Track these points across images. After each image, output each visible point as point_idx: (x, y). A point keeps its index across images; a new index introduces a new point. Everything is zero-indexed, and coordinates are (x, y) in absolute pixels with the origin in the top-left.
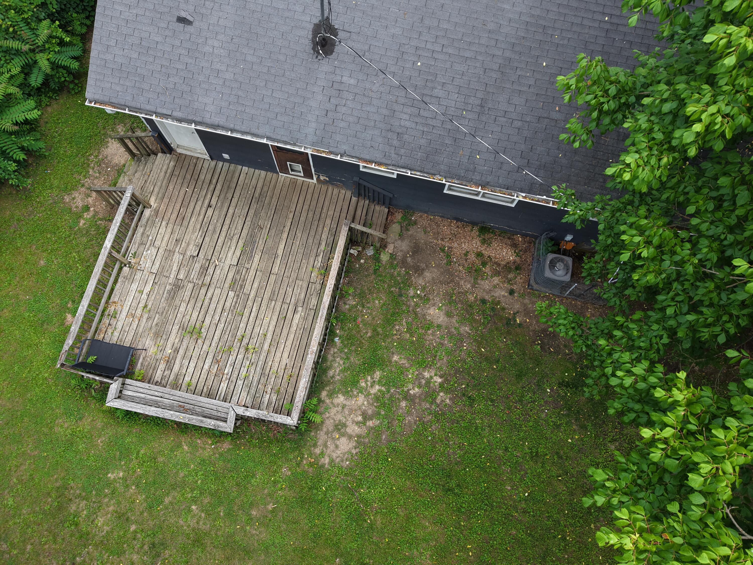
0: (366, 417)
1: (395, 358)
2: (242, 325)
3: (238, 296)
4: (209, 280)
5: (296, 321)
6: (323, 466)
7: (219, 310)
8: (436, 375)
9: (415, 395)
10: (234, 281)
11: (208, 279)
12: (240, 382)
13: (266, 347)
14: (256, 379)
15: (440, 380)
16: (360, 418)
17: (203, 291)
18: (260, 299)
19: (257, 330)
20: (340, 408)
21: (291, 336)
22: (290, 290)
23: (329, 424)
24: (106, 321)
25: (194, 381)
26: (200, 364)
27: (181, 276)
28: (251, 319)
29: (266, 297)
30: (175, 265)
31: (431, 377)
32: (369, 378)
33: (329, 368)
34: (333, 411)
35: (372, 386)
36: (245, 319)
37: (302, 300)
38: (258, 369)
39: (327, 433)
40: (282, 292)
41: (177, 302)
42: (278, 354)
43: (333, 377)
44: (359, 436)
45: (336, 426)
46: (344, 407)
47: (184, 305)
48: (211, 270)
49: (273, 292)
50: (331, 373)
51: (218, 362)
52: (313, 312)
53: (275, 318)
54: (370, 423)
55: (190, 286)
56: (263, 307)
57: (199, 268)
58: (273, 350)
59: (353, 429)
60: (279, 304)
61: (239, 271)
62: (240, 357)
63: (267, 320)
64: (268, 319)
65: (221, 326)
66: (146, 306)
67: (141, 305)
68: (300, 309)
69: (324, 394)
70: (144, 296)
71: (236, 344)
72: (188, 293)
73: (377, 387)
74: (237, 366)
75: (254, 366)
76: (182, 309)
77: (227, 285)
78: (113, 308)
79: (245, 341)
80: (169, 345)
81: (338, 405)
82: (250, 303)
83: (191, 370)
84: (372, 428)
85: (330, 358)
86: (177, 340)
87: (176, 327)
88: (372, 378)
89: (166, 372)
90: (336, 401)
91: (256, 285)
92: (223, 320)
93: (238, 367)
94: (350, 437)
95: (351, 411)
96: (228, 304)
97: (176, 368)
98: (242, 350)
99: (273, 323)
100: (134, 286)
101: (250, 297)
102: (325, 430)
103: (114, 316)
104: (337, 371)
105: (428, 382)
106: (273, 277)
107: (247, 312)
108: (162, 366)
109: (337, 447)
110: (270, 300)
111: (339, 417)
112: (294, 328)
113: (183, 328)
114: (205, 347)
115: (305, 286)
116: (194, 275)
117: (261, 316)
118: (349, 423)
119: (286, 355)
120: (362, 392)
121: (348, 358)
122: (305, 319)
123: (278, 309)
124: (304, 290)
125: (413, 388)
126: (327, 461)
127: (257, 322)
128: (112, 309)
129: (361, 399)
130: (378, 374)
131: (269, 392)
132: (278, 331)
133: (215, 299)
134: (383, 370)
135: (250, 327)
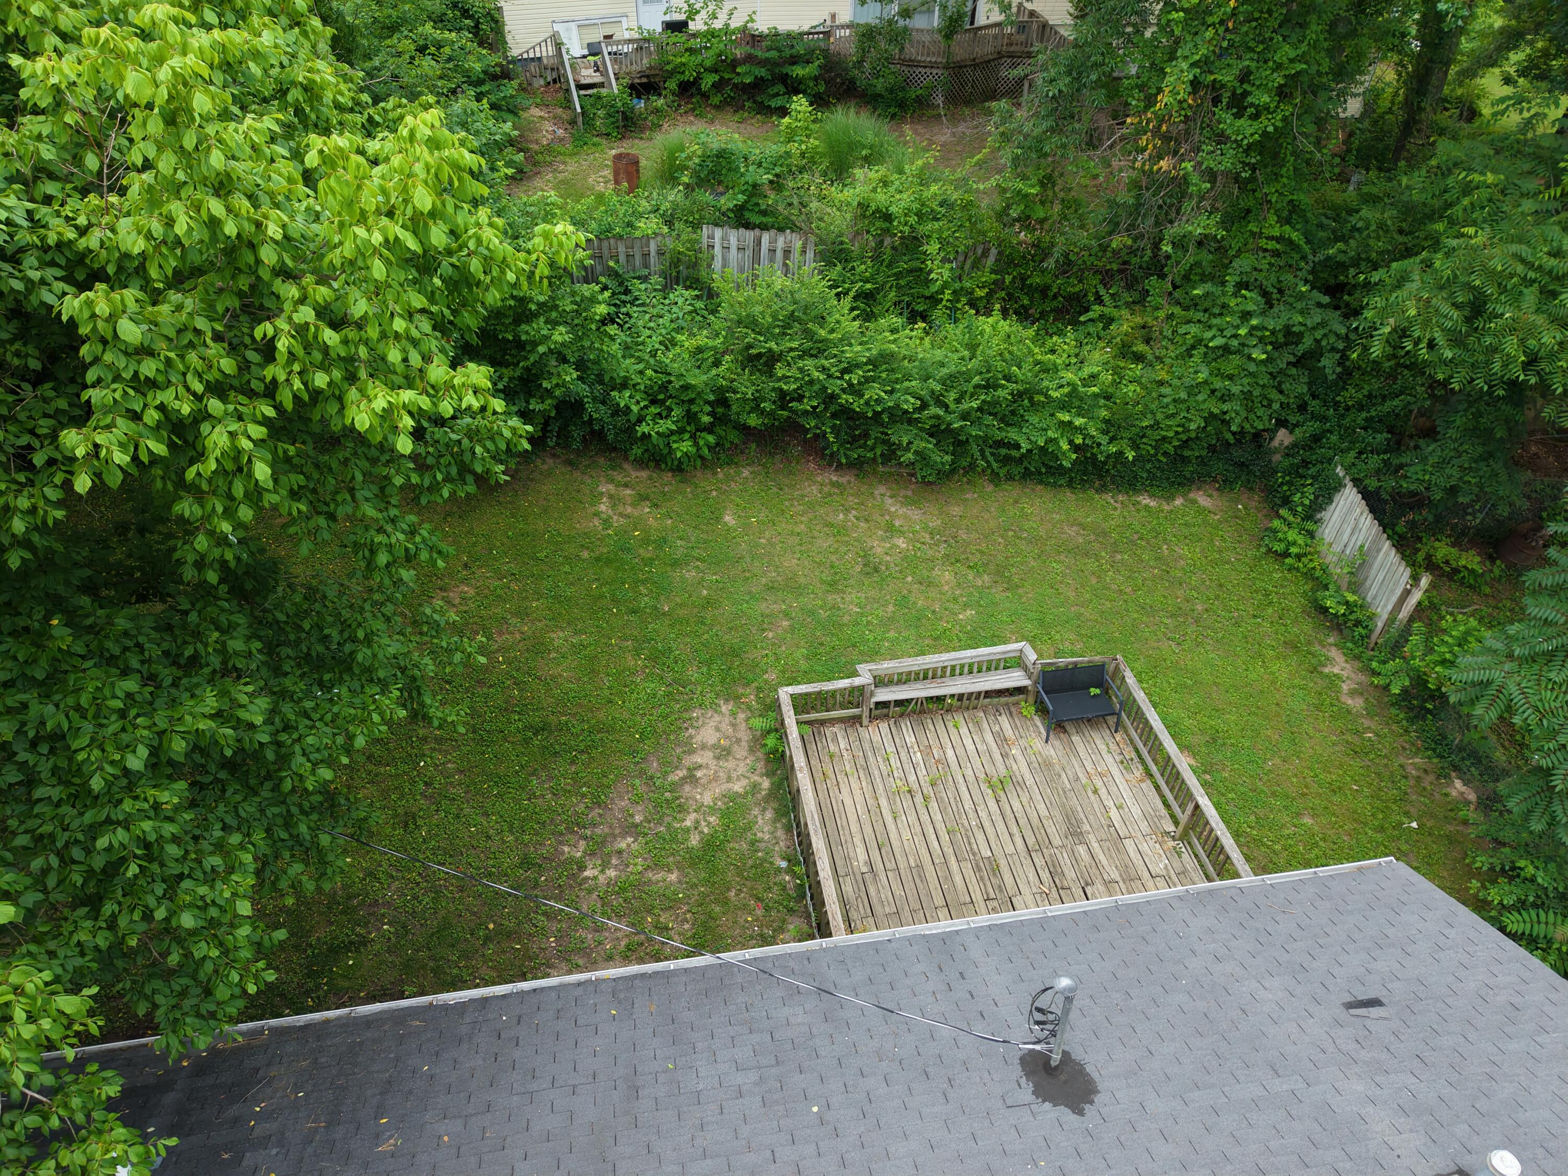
0: (691, 778)
1: (673, 877)
2: (938, 817)
3: (974, 854)
4: (1036, 860)
5: (860, 850)
6: (727, 701)
7: (987, 824)
8: (595, 878)
9: (624, 838)
10: (996, 870)
11: (1039, 861)
12: (891, 749)
13: (884, 802)
14: (871, 759)
15: (587, 873)
16: (699, 774)
17: (1031, 841)
18: (937, 861)
19: (912, 818)
20: (734, 775)
21: (855, 828)
22: (899, 892)
23: (741, 751)
24: (1130, 753)
25: (953, 731)
26: (960, 751)
27: (1082, 849)
28: (931, 830)
29: (929, 868)
30: (1104, 862)
31: (602, 871)
32: (706, 830)
33: (775, 821)
34: (742, 769)
35: (697, 822)
36: (940, 826)
37: (868, 883)
38: (876, 772)
39: (738, 741)
40: (910, 885)
41: (1056, 813)
42: (859, 798)
43: (764, 810)
44: (692, 752)
45: (729, 753)
46: (729, 779)
47: (1044, 812)
48: (1045, 876)
49: (923, 879)
50: (769, 815)
51: (938, 762)
52: (840, 872)
53: (896, 843)
54: (681, 773)
55: (1057, 841)
56: (923, 851)
57: (1066, 871)
58: (871, 802)
59: (704, 758)
60: (902, 865)
61: (1001, 891)
62: (912, 778)
63: (906, 835)
64: (904, 838)
65: (968, 805)
66: (1095, 792)
67: (1103, 791)
68: (864, 869)
69: (766, 784)
70: (1109, 803)
71: (928, 790)
72: (1051, 830)
73: (688, 823)
74: (908, 767)
75: (885, 774)
76: (1041, 807)
77: (1003, 863)
78: (1137, 774)
79: (919, 799)
80: (1020, 758)
81: (738, 779)
82: (949, 851)
83: (968, 742)
84: (677, 768)
85: (780, 833)
86: (1015, 767)
87: (1030, 781)
88: (702, 832)
89: (997, 728)
90: (744, 782)
91: (958, 879)
92: (971, 814)
93: (906, 766)
94: (704, 747)
95: (716, 778)
96: (980, 837)
97: (989, 738)
98: (915, 787)
99: (893, 835)
100: (1136, 811)
101: (953, 859)
102: (744, 744)
103: (1124, 764)
104: (760, 822)
105: (605, 866)
106: (939, 901)
107: (945, 838)
108: (1009, 733)
109: (717, 729)
110: (920, 866)
111: (731, 764)
112: (858, 840)
113: (1019, 784)
114: (969, 773)
115: (878, 909)
116: (1065, 860)
117: (919, 839)
118: (713, 763)
119: (848, 802)
120: (709, 807)
121: (752, 843)
122: (847, 858)
123: (898, 857)
124: (875, 901)
125: (629, 845)
126: (724, 709)
127: (919, 829)
128: (1138, 772)
129: (707, 799)
130: (694, 841)
131: (845, 753)
132: (879, 828)
133: (1005, 837)
134: (689, 850)
135: (925, 818)
